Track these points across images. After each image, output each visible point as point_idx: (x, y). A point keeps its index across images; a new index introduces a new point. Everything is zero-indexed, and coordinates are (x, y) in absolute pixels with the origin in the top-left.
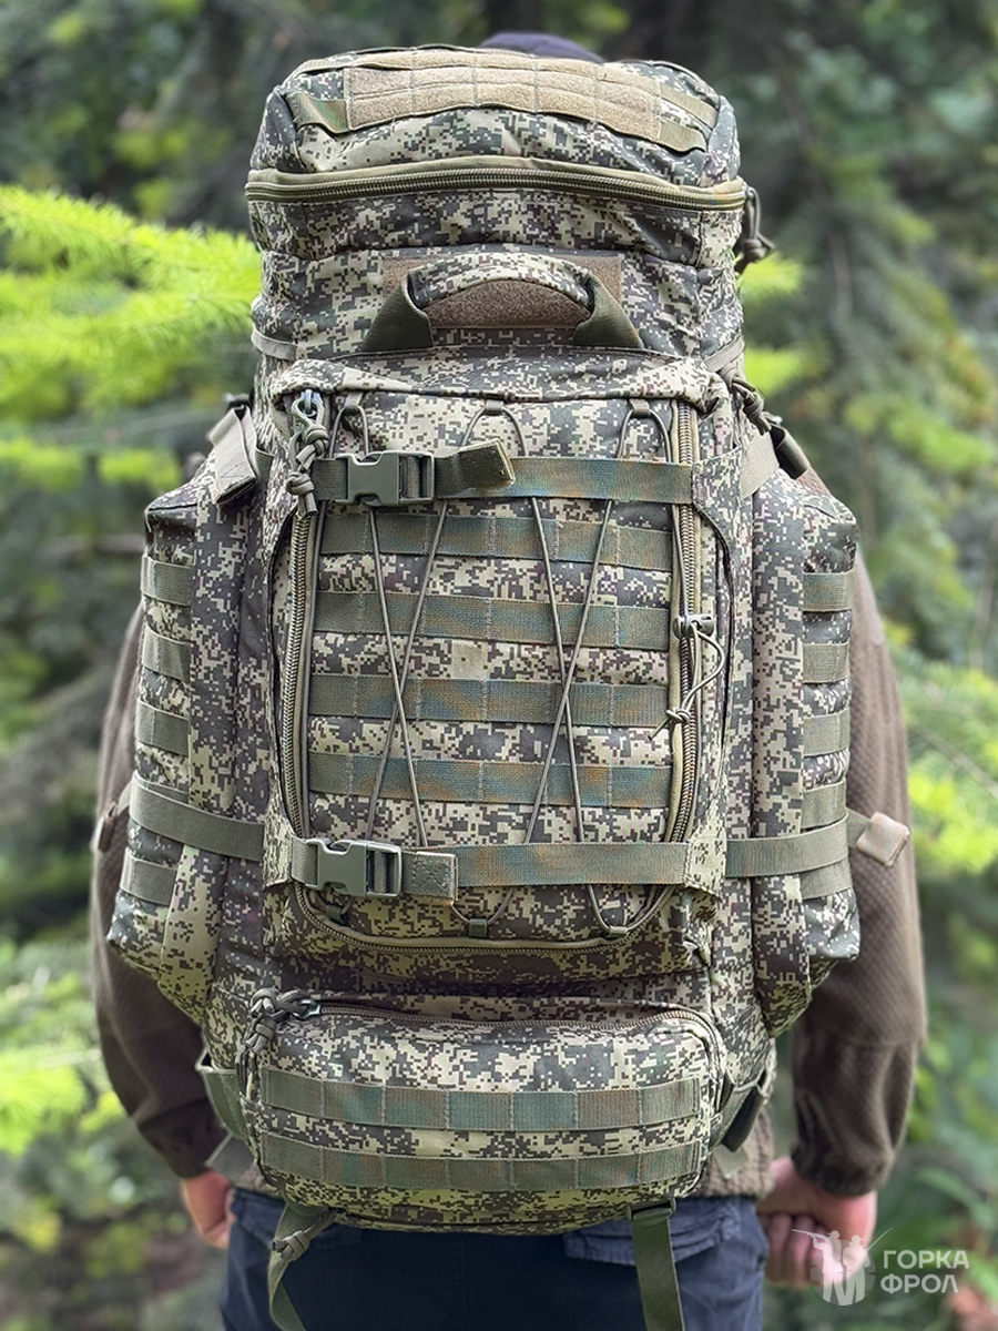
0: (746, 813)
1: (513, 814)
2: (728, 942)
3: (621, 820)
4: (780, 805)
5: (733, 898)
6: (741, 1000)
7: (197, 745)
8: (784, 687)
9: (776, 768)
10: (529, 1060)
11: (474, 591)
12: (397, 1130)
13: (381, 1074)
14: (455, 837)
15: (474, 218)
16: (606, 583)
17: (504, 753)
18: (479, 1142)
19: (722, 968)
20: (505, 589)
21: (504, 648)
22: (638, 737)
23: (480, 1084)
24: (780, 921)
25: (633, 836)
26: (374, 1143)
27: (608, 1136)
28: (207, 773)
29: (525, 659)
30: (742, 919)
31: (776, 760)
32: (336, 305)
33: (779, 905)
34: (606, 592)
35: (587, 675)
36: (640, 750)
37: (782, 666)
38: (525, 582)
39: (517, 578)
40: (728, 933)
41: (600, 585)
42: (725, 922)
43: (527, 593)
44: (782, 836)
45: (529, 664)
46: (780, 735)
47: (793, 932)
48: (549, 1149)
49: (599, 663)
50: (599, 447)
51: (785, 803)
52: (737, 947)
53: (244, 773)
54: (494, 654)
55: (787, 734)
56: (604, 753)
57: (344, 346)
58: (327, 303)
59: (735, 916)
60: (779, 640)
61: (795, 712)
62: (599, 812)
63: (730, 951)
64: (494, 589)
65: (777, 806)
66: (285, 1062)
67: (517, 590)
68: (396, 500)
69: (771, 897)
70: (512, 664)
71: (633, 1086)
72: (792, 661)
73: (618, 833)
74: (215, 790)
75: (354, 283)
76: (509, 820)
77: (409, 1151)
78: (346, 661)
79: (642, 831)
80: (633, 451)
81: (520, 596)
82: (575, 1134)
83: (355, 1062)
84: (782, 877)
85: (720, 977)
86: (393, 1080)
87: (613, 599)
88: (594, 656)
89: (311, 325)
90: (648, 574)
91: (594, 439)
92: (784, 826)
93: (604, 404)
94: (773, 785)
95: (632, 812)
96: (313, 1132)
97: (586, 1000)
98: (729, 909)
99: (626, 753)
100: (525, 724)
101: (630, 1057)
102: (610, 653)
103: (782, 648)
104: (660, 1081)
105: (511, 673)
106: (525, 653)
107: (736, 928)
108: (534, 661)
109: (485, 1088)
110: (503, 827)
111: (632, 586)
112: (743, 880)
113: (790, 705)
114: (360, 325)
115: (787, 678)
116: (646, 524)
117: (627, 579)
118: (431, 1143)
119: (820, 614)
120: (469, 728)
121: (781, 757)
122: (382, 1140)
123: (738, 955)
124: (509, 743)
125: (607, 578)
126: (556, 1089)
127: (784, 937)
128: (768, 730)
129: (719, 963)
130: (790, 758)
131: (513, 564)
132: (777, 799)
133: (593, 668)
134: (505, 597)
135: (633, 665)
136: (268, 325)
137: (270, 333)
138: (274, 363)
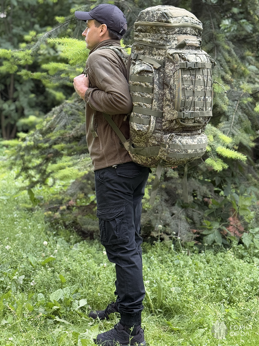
1: (202, 108)
7: (155, 102)
12: (187, 150)
13: (185, 143)
15: (185, 31)
18: (194, 151)
23: (194, 143)
26: (184, 152)
28: (156, 106)
32: (171, 42)
53: (160, 105)
57: (174, 47)
58: (170, 41)
64: (201, 79)
66: (173, 143)
68: (194, 68)
70: (203, 89)
74: (157, 108)
75: (173, 39)
77: (187, 152)
78: (188, 89)
83: (182, 142)
86: (186, 144)
87: (209, 80)
89: (169, 44)
96: (177, 151)
102: (209, 87)
114: (176, 44)
118: (190, 151)
120: (199, 97)
122: (185, 151)
124: (202, 99)
126: (200, 143)
131: (202, 76)
136: (160, 44)
137: (160, 45)
138: (160, 49)
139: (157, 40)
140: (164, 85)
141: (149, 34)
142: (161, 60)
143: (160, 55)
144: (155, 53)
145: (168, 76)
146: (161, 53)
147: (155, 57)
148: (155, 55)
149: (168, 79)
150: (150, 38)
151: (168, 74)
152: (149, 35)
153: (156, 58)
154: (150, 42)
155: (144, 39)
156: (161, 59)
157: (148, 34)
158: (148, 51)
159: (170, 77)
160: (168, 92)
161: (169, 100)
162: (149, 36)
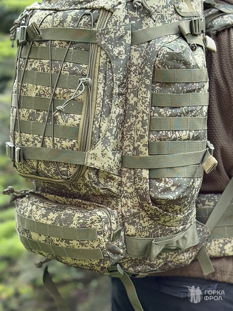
0: (132, 148)
1: (38, 138)
2: (126, 188)
3: (64, 142)
4: (140, 145)
5: (127, 175)
6: (134, 209)
8: (142, 106)
9: (139, 133)
10: (56, 215)
11: (34, 69)
12: (29, 231)
13: (27, 214)
14: (27, 144)
16: (66, 68)
17: (39, 120)
18: (44, 238)
19: (124, 197)
20: (40, 68)
21: (39, 87)
22: (71, 117)
24: (141, 184)
25: (67, 148)
26: (26, 234)
27: (70, 242)
29: (43, 91)
30: (130, 182)
31: (139, 130)
33: (140, 179)
34: (66, 70)
35: (58, 96)
36: (71, 121)
37: (143, 99)
38: (45, 67)
39: (43, 65)
40: (126, 186)
41: (64, 68)
42: (125, 182)
43: (46, 70)
44: (141, 155)
45: (44, 92)
46: (140, 122)
47: (145, 188)
48: (58, 243)
49: (61, 93)
50: (71, 24)
51: (141, 145)
52: (129, 191)
54: (37, 88)
55: (142, 122)
56: (61, 121)
59: (128, 181)
60: (142, 91)
61: (145, 115)
62: (58, 139)
63: (126, 192)
64: (38, 69)
65: (139, 146)
67: (43, 69)
68: (20, 41)
69: (138, 176)
70: (40, 92)
71: (76, 227)
72: (145, 98)
73: (63, 146)
76: (37, 139)
77: (31, 238)
79: (70, 147)
80: (82, 26)
81: (44, 71)
82: (63, 239)
83: (24, 210)
84: (142, 169)
85: (124, 200)
86: (29, 217)
87: (68, 73)
88: (60, 90)
90: (81, 65)
91: (70, 22)
92: (142, 152)
93: (78, 11)
94: (138, 138)
95: (67, 140)
97: (80, 201)
98: (126, 178)
99: (67, 122)
100: (45, 111)
101: (77, 218)
102: (65, 90)
103: (143, 93)
104: (84, 227)
105: (40, 95)
106: (43, 89)
107: (128, 184)
108: (46, 91)
109: (45, 222)
110: (36, 142)
111: (74, 69)
112: (131, 169)
113: (143, 112)
115: (143, 103)
116: (83, 49)
117: (74, 66)
119: (167, 83)
120: (30, 111)
121: (140, 129)
123: (130, 193)
124: (41, 116)
125: (67, 66)
127: (142, 189)
128: (137, 120)
129: (123, 195)
130: (143, 130)
131: (43, 61)
132: (139, 143)
133: (60, 94)
134: (40, 71)
135: (72, 94)
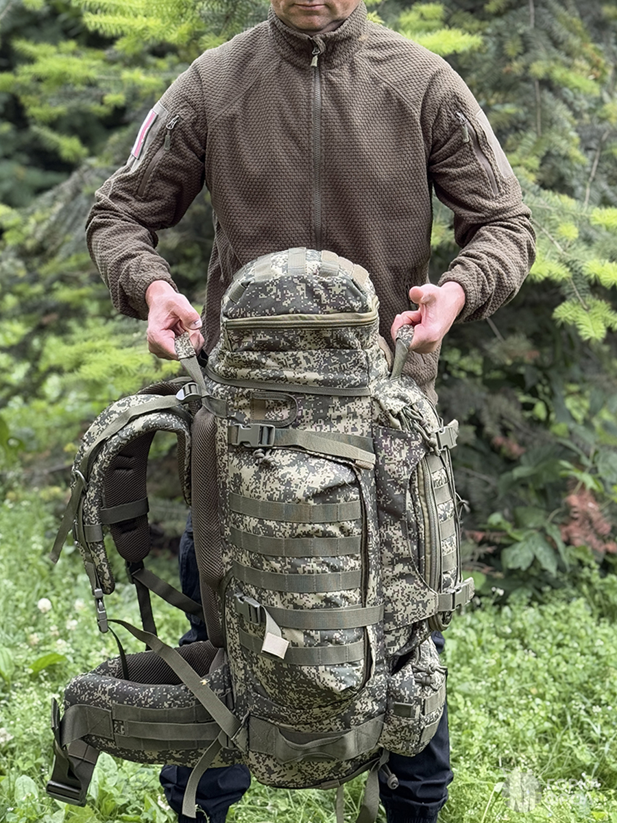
136: (353, 382)
137: (354, 386)
138: (352, 399)
139: (342, 371)
140: (381, 513)
141: (306, 354)
142: (362, 434)
143: (355, 416)
144: (338, 413)
145: (396, 484)
146: (359, 411)
147: (340, 427)
148: (339, 418)
149: (397, 493)
150: (311, 369)
151: (396, 476)
152: (305, 358)
153: (342, 430)
154: (316, 380)
155: (288, 374)
156: (360, 432)
157: (300, 354)
158: (311, 411)
159: (401, 486)
160: (400, 533)
161: (405, 560)
162: (308, 361)
